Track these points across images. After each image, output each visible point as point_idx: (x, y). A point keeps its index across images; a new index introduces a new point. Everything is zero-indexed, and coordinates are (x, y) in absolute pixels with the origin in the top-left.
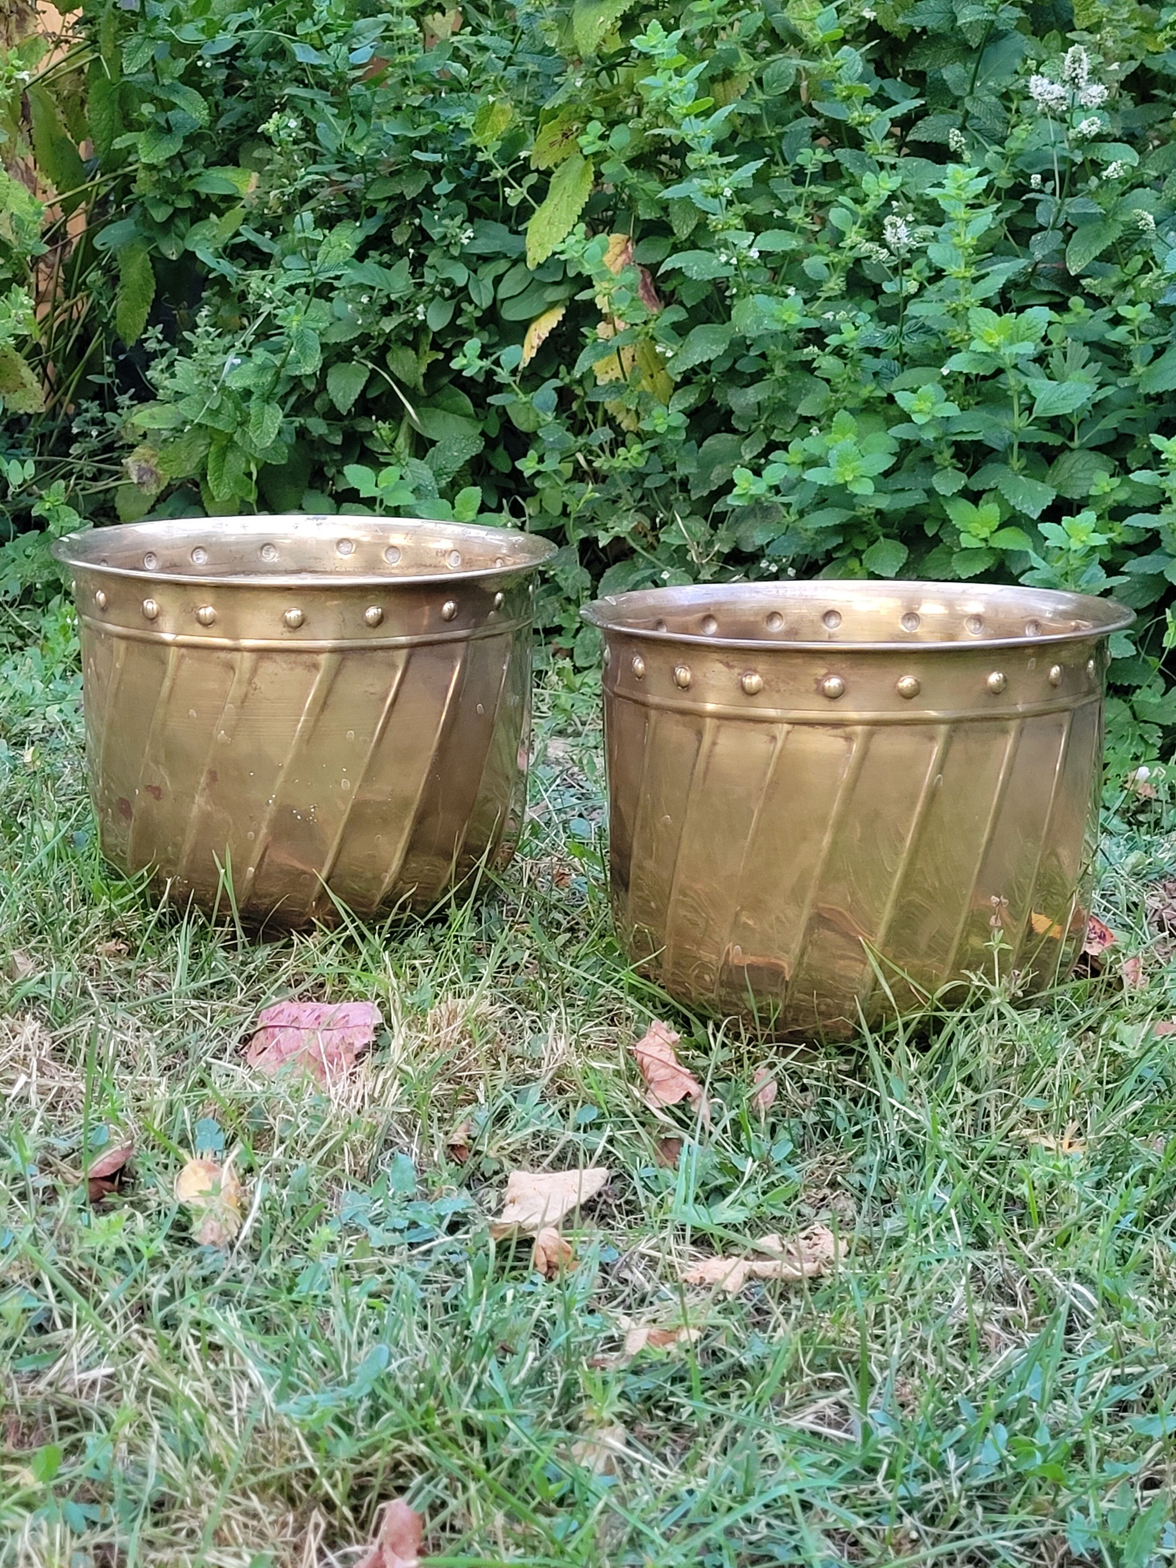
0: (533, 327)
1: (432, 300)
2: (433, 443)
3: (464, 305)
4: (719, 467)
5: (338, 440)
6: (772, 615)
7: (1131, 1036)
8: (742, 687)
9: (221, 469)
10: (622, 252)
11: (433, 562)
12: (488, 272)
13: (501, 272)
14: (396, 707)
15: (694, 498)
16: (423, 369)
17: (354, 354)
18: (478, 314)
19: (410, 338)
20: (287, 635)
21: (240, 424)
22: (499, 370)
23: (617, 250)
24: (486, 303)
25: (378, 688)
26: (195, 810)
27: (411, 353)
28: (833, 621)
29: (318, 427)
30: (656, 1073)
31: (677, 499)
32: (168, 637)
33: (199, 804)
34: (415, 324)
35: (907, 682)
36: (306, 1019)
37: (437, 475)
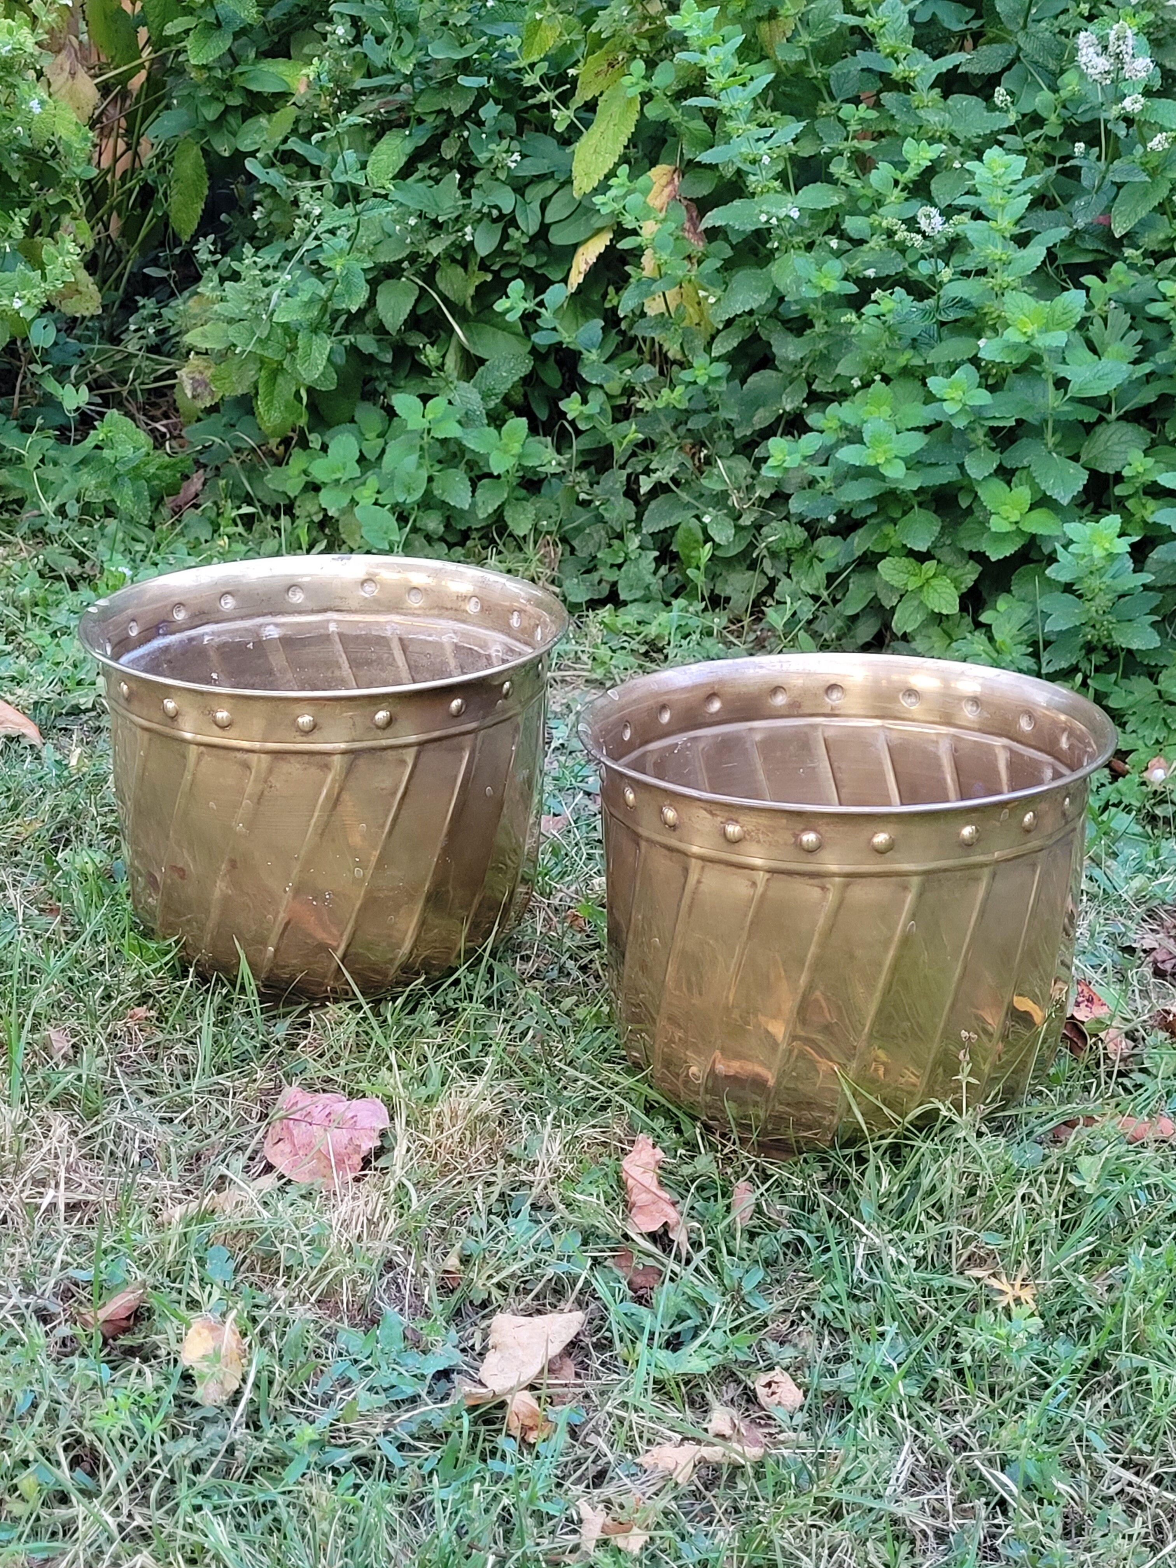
0: (581, 250)
1: (480, 221)
2: (482, 361)
3: (511, 231)
4: (761, 410)
5: (388, 358)
6: (776, 690)
7: (1089, 1169)
8: (724, 834)
9: (271, 393)
10: (668, 183)
11: (454, 606)
12: (535, 194)
13: (549, 193)
14: (407, 800)
15: (737, 436)
16: (471, 291)
17: (404, 270)
18: (526, 240)
19: (459, 257)
20: (299, 739)
21: (289, 351)
22: (543, 310)
23: (664, 181)
24: (533, 228)
25: (388, 784)
26: (217, 894)
27: (460, 270)
28: (835, 695)
29: (367, 344)
30: (639, 1197)
31: (720, 437)
32: (188, 736)
33: (220, 888)
34: (464, 244)
36: (318, 1115)
37: (485, 396)
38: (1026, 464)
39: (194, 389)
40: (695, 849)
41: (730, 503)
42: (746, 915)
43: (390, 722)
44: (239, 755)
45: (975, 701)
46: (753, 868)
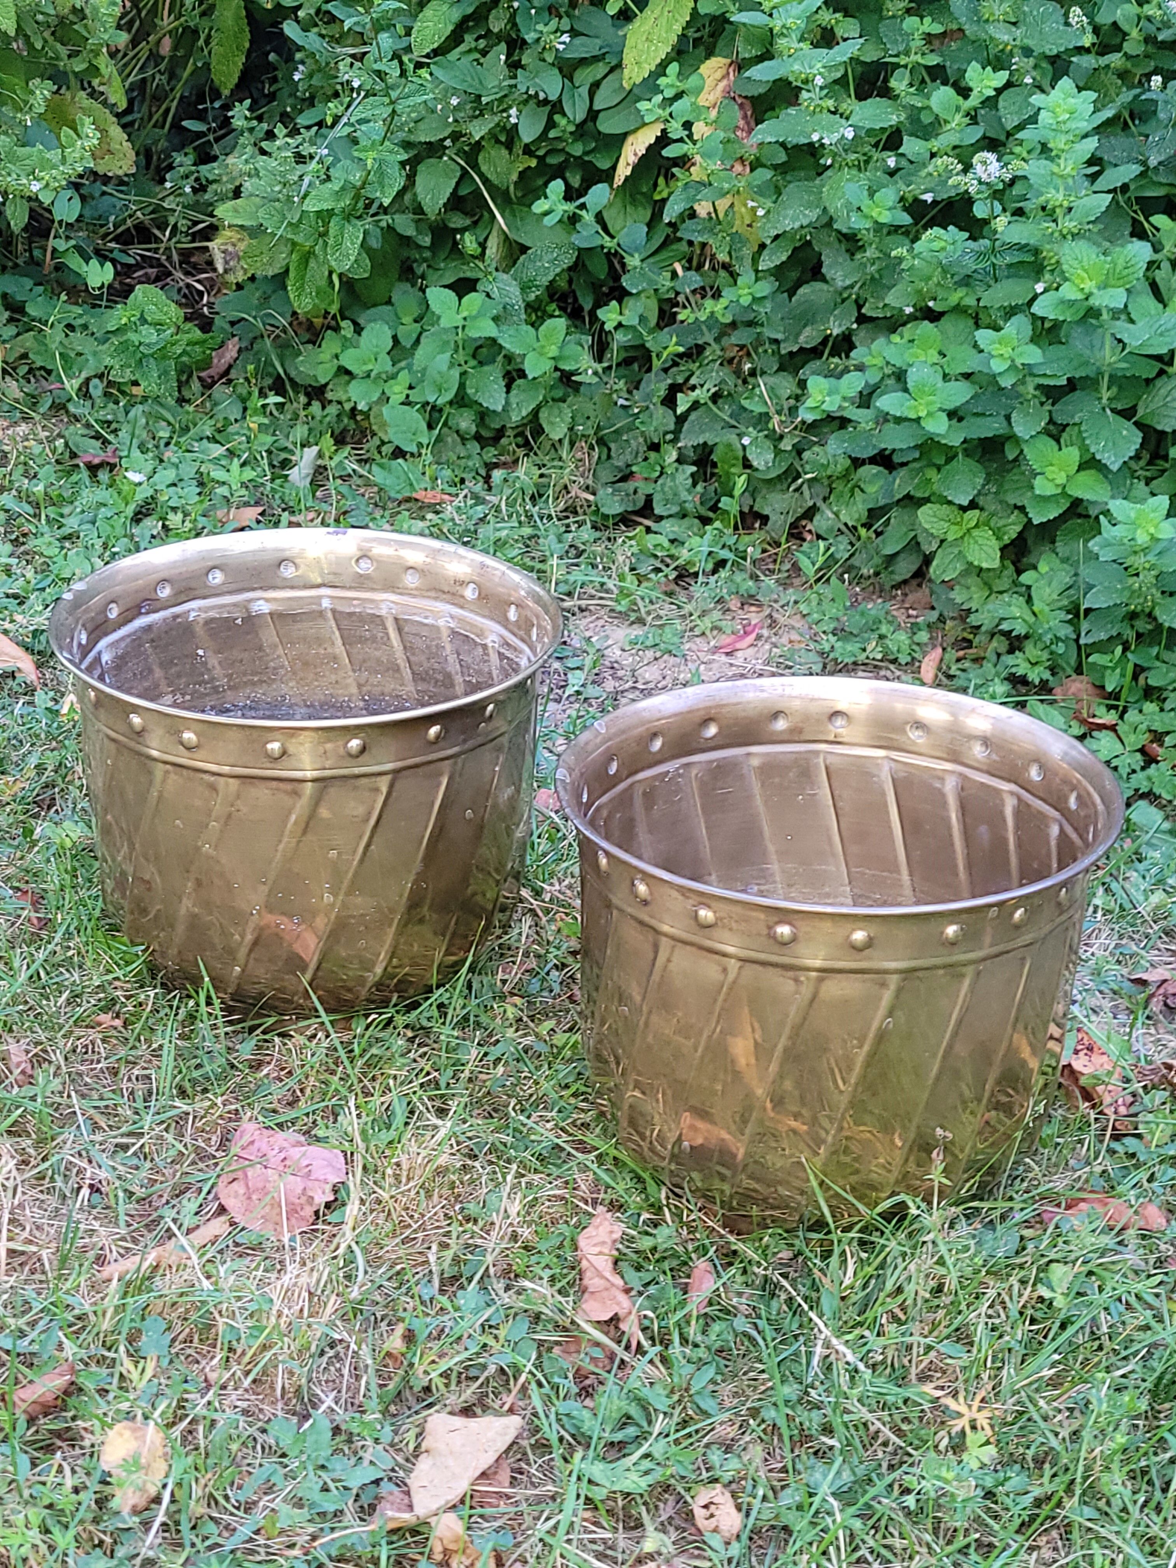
0: (630, 139)
1: (526, 102)
2: (524, 249)
3: (557, 117)
4: (808, 329)
5: (426, 241)
6: (776, 715)
7: (1061, 1280)
8: (696, 916)
9: (303, 278)
10: (723, 77)
11: (453, 590)
12: (585, 77)
13: (599, 77)
14: (379, 829)
15: (783, 352)
16: (514, 177)
17: (446, 148)
18: (572, 128)
19: (503, 139)
20: (269, 765)
21: (321, 235)
22: (583, 213)
23: (718, 75)
24: (580, 116)
25: (361, 810)
26: (183, 911)
27: (504, 152)
28: (839, 722)
29: (405, 225)
30: (592, 1282)
31: (766, 351)
32: (155, 753)
33: (187, 906)
34: (508, 127)
35: (859, 936)
36: (274, 1159)
37: (525, 288)
38: (1077, 420)
39: (227, 262)
40: (666, 928)
41: (770, 426)
42: (715, 1000)
43: (363, 750)
44: (206, 777)
45: (986, 741)
46: (725, 955)
